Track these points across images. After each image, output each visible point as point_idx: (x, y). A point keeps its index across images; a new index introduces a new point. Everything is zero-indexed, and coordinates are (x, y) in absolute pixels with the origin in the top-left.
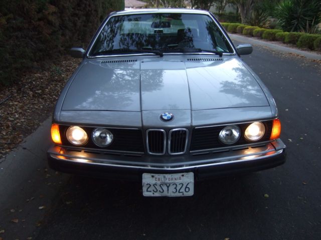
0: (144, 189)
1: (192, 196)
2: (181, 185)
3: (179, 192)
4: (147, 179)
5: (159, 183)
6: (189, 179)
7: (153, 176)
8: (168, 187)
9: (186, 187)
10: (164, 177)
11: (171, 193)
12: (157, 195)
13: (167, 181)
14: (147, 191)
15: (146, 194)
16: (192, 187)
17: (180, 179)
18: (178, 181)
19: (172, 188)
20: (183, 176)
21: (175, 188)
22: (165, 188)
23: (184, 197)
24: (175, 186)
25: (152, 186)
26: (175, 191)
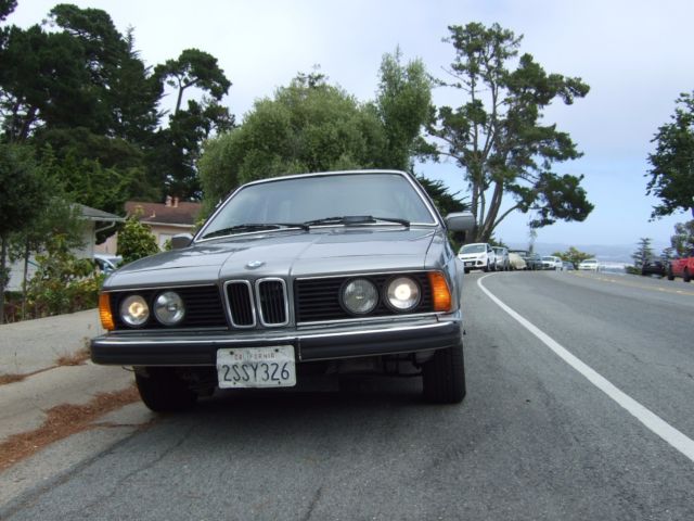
0: (221, 376)
1: (294, 387)
2: (275, 367)
3: (273, 379)
4: (224, 358)
5: (240, 362)
6: (287, 356)
7: (232, 353)
8: (255, 370)
9: (283, 371)
10: (248, 353)
11: (260, 381)
12: (240, 385)
13: (253, 360)
14: (226, 380)
15: (223, 384)
16: (292, 370)
17: (272, 356)
18: (269, 360)
19: (261, 372)
20: (277, 351)
21: (266, 372)
22: (250, 372)
23: (281, 388)
24: (264, 368)
25: (231, 370)
26: (265, 376)
